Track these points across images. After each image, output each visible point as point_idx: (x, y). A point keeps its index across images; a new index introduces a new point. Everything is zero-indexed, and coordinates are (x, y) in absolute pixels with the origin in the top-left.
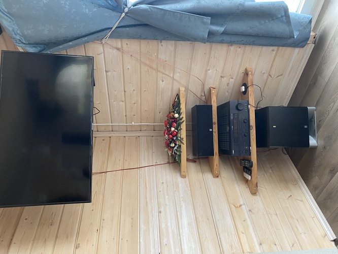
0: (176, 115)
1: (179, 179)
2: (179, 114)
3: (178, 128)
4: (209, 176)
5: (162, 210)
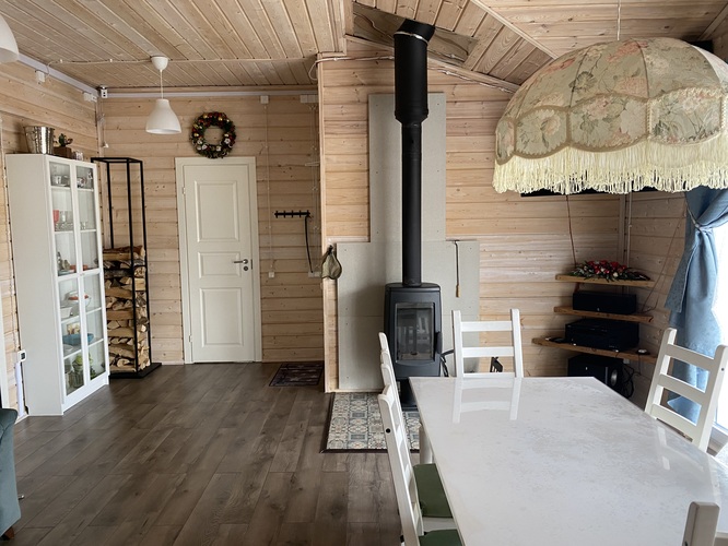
1: (554, 273)
2: (618, 278)
3: (602, 275)
5: (522, 254)
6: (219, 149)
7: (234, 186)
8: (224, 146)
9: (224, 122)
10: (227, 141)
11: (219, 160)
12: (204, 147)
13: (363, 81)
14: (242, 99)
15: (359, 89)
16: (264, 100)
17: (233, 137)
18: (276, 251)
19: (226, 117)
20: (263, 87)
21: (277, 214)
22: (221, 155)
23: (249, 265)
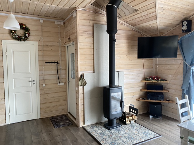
0: (160, 80)
3: (156, 80)
4: (141, 88)
5: (133, 75)
6: (24, 38)
7: (29, 52)
8: (26, 37)
9: (25, 27)
10: (27, 35)
11: (23, 42)
12: (17, 37)
13: (92, 19)
14: (32, 20)
15: (90, 21)
16: (41, 21)
17: (29, 34)
18: (45, 76)
19: (26, 26)
20: (41, 17)
21: (46, 63)
22: (24, 40)
23: (35, 82)
